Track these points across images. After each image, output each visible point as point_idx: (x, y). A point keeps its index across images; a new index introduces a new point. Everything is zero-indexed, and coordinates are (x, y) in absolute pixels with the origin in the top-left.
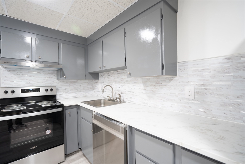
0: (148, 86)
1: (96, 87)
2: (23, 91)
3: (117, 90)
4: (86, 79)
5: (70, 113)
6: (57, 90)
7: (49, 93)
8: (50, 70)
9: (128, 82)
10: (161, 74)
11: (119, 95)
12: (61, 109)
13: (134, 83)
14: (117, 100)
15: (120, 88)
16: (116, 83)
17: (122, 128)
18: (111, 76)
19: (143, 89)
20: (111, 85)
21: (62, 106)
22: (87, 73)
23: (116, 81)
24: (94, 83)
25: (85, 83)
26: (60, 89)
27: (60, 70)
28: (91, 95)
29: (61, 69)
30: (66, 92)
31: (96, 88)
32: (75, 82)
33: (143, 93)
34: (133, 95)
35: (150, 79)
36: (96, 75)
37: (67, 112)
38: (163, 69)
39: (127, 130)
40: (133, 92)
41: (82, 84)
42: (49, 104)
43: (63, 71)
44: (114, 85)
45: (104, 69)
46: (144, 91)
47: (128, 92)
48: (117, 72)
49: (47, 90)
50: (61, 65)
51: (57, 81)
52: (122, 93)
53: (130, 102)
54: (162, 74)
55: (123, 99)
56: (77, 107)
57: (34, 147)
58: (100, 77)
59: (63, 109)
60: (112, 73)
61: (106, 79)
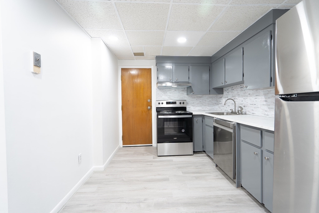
0: (269, 98)
1: (220, 101)
2: (167, 103)
3: (240, 103)
4: (211, 94)
5: (197, 120)
6: (187, 103)
7: (182, 105)
8: (182, 88)
9: (250, 95)
10: (269, 85)
11: (240, 107)
12: (191, 116)
13: (256, 95)
14: (239, 112)
15: (242, 101)
16: (239, 96)
17: (232, 124)
18: (234, 90)
19: (264, 101)
20: (235, 99)
21: (191, 114)
22: (211, 89)
23: (239, 95)
24: (219, 98)
25: (210, 98)
26: (189, 103)
27: (189, 88)
28: (215, 110)
29: (190, 86)
30: (193, 106)
31: (220, 103)
32: (200, 97)
33: (263, 105)
34: (255, 107)
35: (271, 91)
36: (220, 91)
37: (195, 119)
38: (271, 81)
39: (235, 126)
40: (255, 105)
41: (207, 99)
42: (183, 112)
43: (192, 88)
44: (237, 99)
45: (226, 84)
46: (265, 103)
47: (250, 104)
48: (241, 85)
49: (180, 103)
50: (190, 83)
51: (187, 96)
52: (244, 107)
53: (252, 114)
54: (271, 86)
55: (246, 112)
56: (203, 116)
57: (175, 138)
58: (224, 92)
59: (192, 116)
60: (236, 87)
61: (230, 93)
